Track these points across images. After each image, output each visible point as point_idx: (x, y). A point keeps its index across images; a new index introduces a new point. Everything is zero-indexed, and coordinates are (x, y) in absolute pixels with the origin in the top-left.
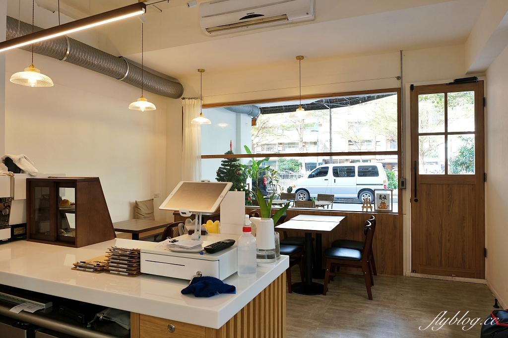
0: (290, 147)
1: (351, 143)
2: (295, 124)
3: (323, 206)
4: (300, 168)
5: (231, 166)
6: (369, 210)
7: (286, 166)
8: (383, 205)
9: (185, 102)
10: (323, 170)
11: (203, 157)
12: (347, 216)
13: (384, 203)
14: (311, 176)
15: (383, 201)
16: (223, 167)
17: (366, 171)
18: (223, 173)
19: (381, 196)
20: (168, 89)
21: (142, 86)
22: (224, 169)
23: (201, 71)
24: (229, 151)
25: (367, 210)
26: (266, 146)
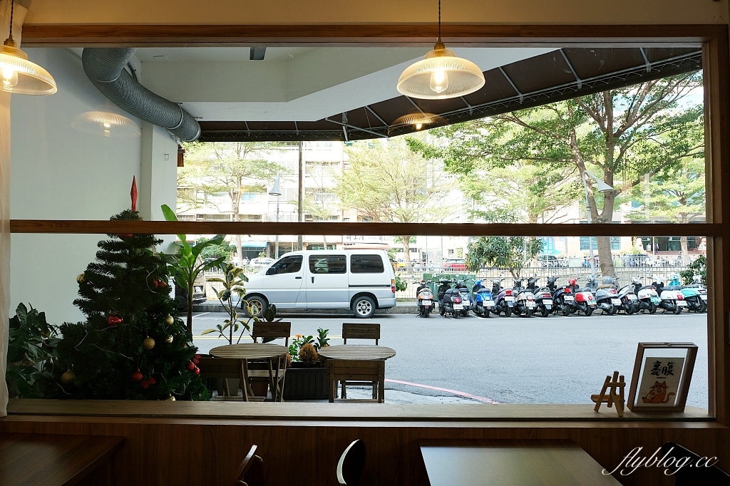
2: (226, 185)
4: (232, 255)
7: (211, 252)
8: (659, 391)
10: (294, 261)
13: (664, 386)
16: (103, 263)
18: (102, 282)
19: (657, 364)
22: (105, 268)
24: (125, 213)
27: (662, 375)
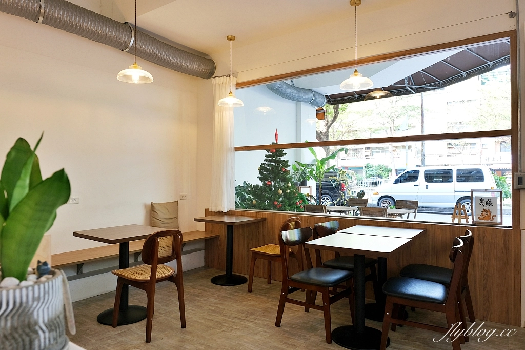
0: (379, 152)
1: (450, 146)
2: (383, 126)
3: (400, 215)
4: (390, 175)
5: (276, 161)
6: (463, 221)
7: (374, 173)
8: (486, 214)
9: (216, 82)
10: (412, 175)
11: (237, 149)
12: (427, 229)
13: (488, 211)
14: (397, 182)
15: (486, 209)
16: (267, 163)
17: (468, 175)
18: (267, 170)
19: (482, 200)
20: (194, 66)
21: (136, 52)
22: (268, 165)
23: (231, 39)
24: (273, 143)
25: (460, 220)
26: (352, 151)
27: (486, 206)
